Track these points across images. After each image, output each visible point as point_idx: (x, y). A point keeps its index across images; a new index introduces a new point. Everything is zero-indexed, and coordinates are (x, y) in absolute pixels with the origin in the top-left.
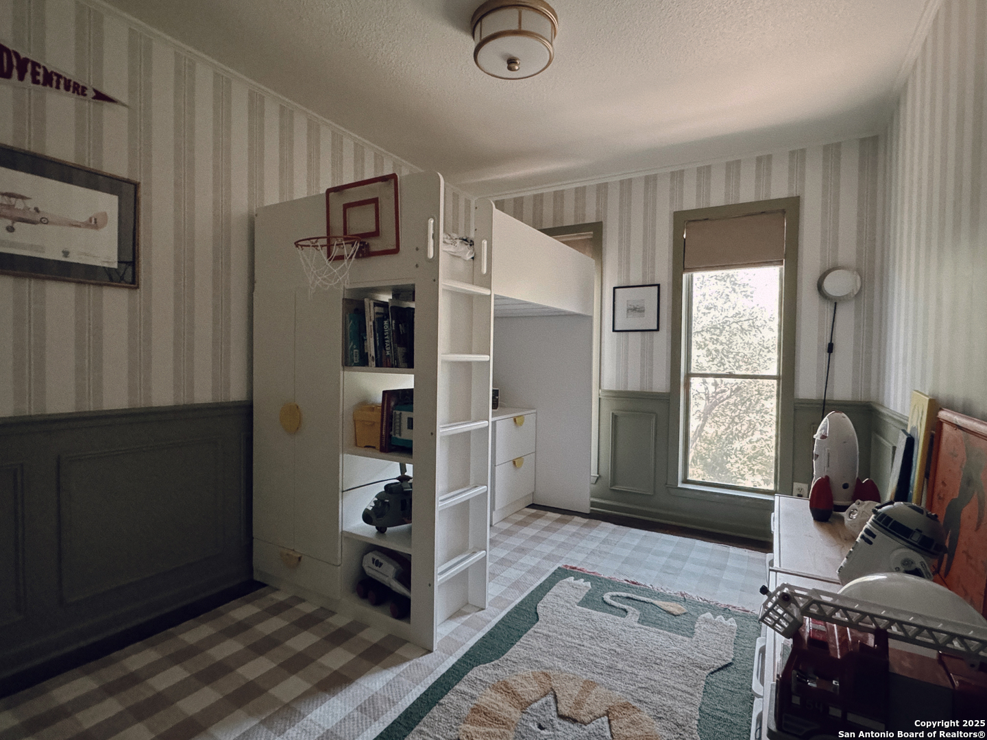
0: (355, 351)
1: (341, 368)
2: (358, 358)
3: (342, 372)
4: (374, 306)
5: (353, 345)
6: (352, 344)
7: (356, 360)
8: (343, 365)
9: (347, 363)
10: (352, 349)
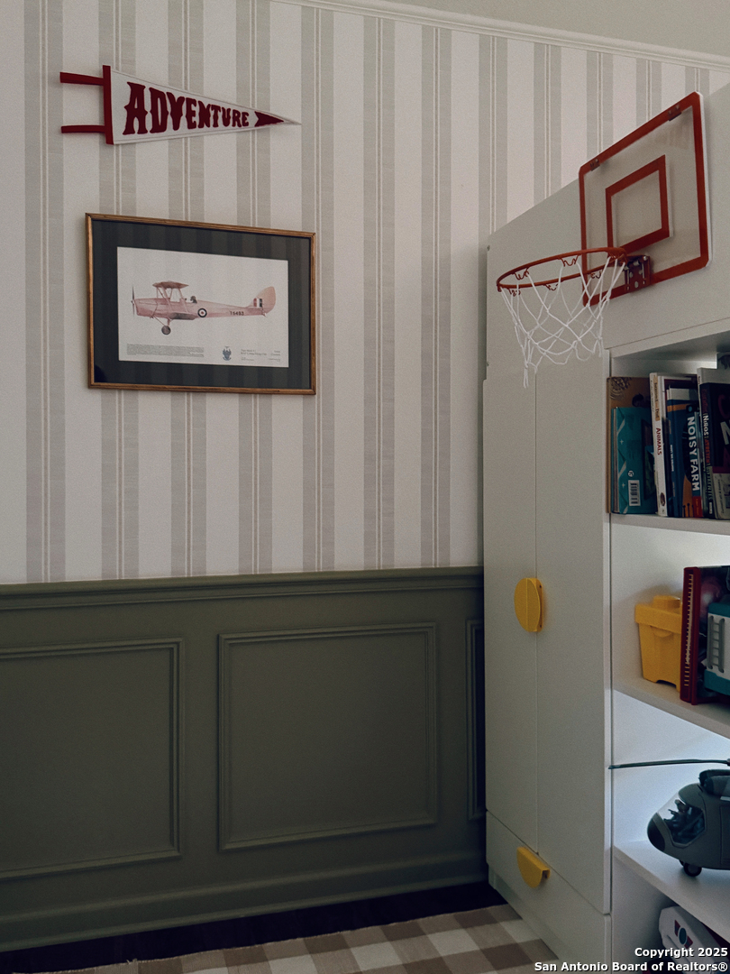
0: (630, 482)
1: (605, 516)
2: (638, 497)
3: (606, 526)
4: (667, 388)
5: (627, 471)
6: (624, 467)
7: (634, 500)
8: (608, 512)
9: (617, 505)
10: (625, 478)
